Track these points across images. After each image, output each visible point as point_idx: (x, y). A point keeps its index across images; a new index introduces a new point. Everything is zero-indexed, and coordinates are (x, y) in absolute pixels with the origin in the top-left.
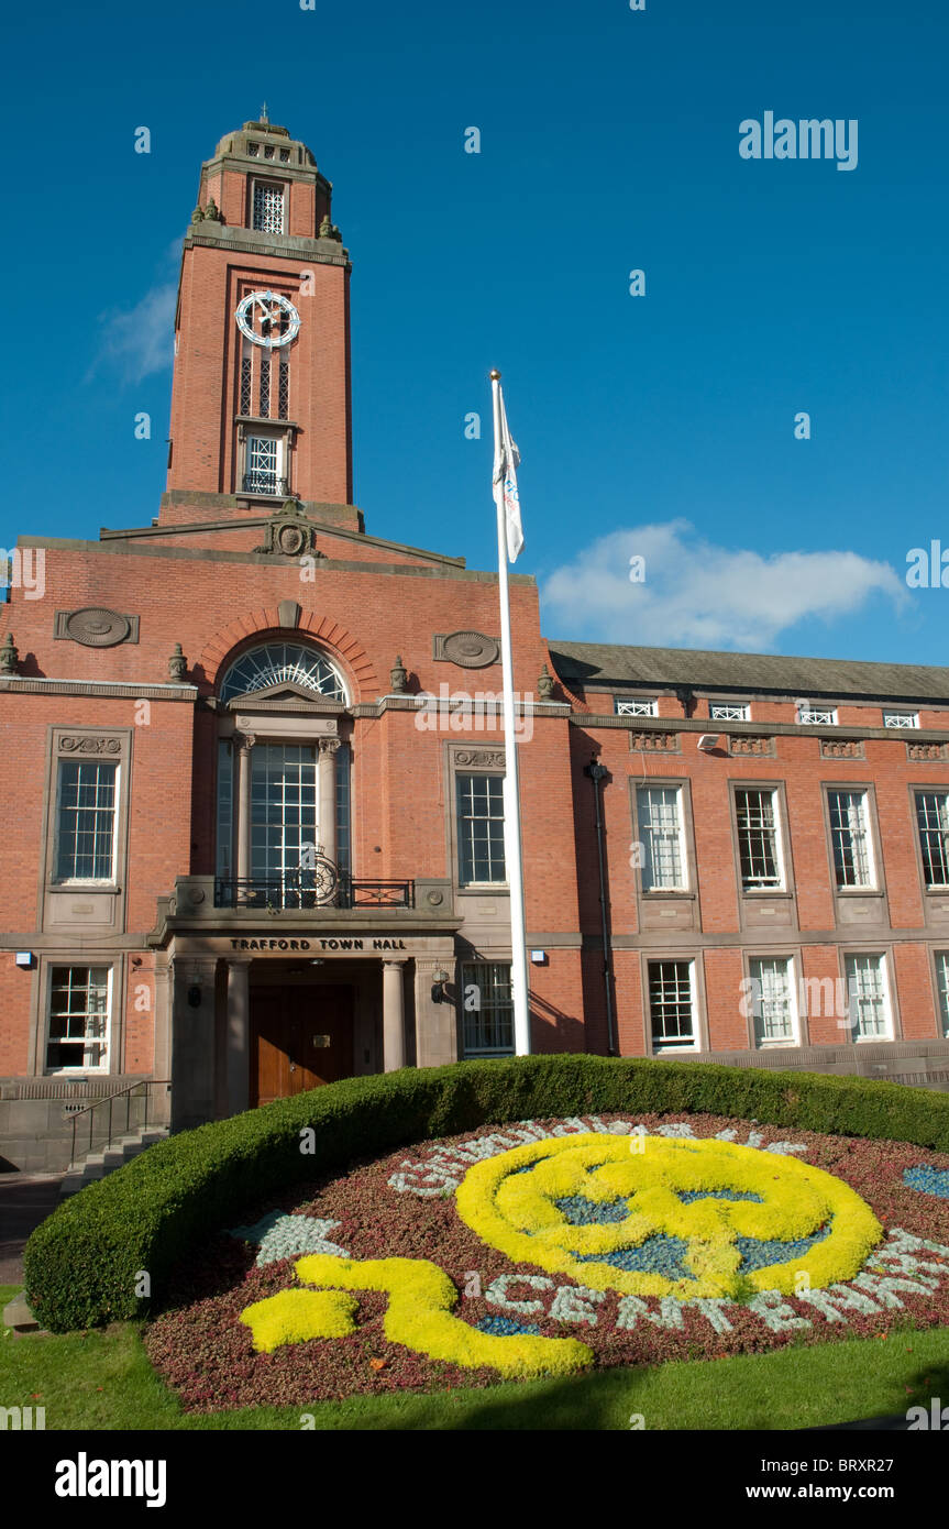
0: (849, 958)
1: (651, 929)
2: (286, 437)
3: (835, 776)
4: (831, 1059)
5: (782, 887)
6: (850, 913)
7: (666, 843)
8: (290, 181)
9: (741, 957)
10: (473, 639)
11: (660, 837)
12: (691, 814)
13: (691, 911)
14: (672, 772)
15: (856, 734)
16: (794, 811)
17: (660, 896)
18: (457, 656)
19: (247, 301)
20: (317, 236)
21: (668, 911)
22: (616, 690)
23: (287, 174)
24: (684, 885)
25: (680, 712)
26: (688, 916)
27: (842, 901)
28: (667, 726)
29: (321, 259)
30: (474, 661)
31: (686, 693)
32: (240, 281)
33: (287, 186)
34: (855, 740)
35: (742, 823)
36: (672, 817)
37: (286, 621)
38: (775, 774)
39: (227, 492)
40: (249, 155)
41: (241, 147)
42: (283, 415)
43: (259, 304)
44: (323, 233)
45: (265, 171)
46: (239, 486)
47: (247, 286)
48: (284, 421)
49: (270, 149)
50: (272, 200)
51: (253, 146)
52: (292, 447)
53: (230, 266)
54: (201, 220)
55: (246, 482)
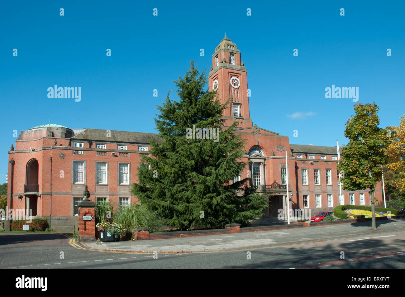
0: (328, 195)
1: (303, 190)
2: (239, 105)
3: (327, 167)
4: (325, 209)
5: (319, 184)
6: (328, 188)
7: (304, 178)
8: (235, 53)
9: (314, 194)
10: (281, 147)
11: (304, 177)
12: (308, 173)
13: (308, 188)
14: (306, 167)
15: (329, 161)
16: (321, 173)
17: (304, 186)
18: (279, 149)
19: (232, 78)
20: (241, 66)
21: (305, 188)
22: (297, 154)
23: (235, 52)
24: (307, 184)
25: (305, 157)
26: (308, 189)
27: (327, 186)
28: (303, 160)
29: (243, 71)
30: (281, 150)
31: (306, 154)
32: (230, 75)
33: (235, 54)
34: (330, 162)
35: (315, 175)
36: (306, 173)
37: (257, 144)
38: (319, 167)
39: (231, 116)
40: (228, 47)
41: (226, 45)
42: (238, 101)
43: (234, 79)
44: (242, 65)
45: (231, 51)
46: (233, 115)
47: (231, 76)
48: (239, 103)
49: (231, 46)
50: (232, 57)
51: (228, 45)
52: (240, 107)
53: (229, 72)
54: (222, 62)
55: (234, 114)
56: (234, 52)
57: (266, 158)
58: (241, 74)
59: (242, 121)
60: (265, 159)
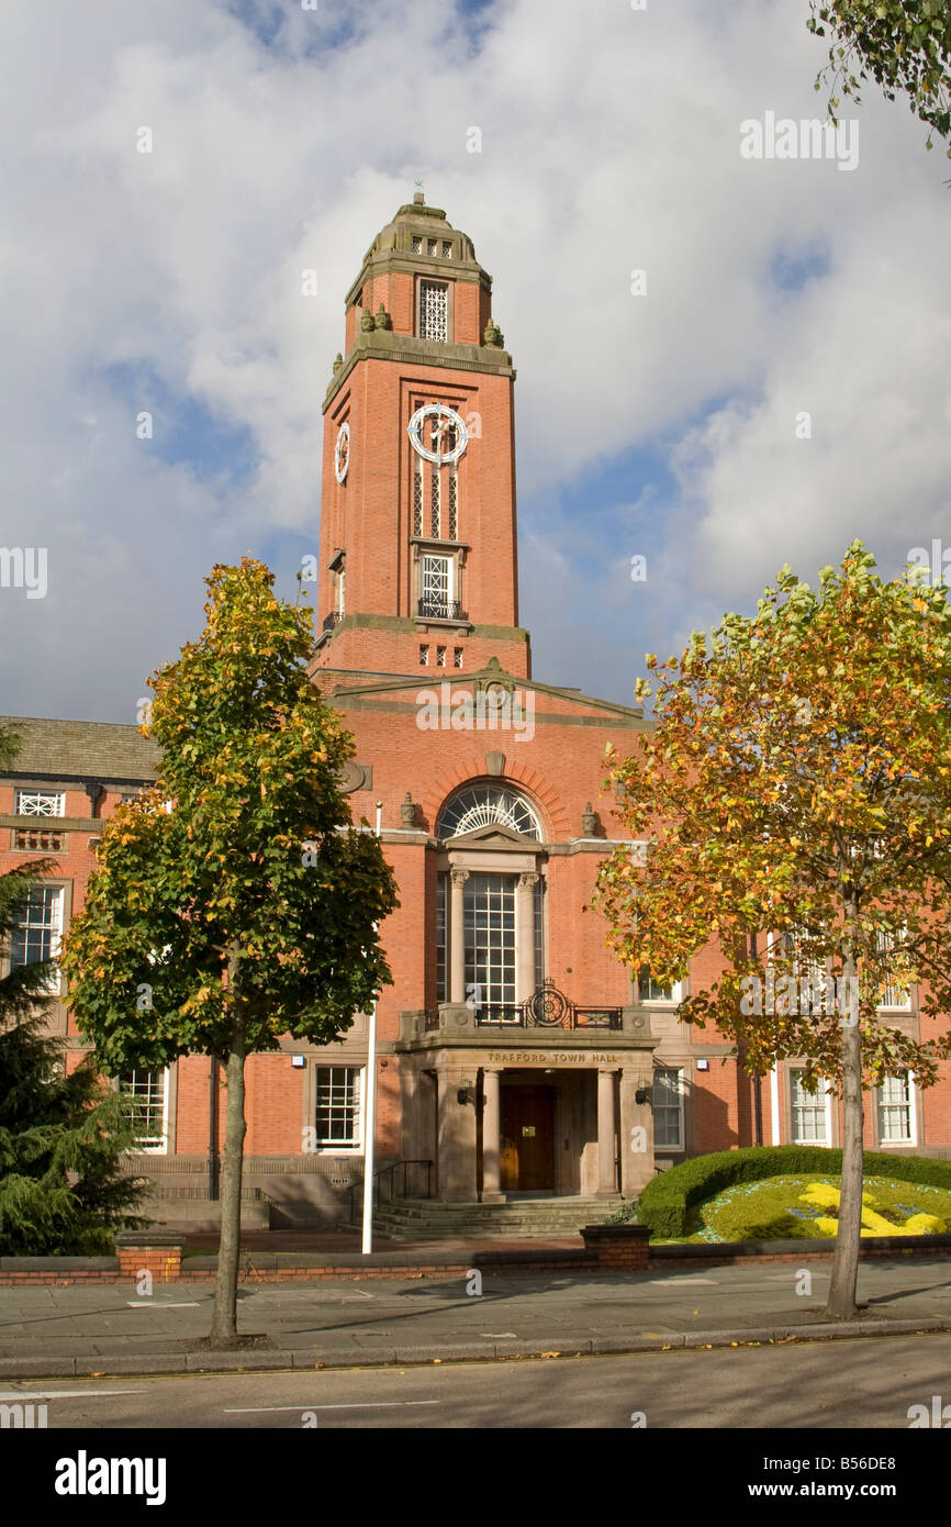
2: (456, 556)
8: (452, 280)
19: (421, 413)
20: (483, 341)
23: (452, 273)
29: (488, 370)
32: (412, 393)
33: (449, 284)
37: (493, 769)
39: (404, 614)
40: (414, 249)
41: (408, 240)
42: (452, 532)
43: (433, 417)
44: (487, 339)
45: (430, 270)
46: (415, 607)
47: (417, 398)
48: (457, 541)
49: (432, 242)
50: (433, 297)
51: (417, 240)
52: (462, 567)
53: (402, 379)
54: (373, 328)
55: (420, 602)
56: (444, 272)
57: (552, 850)
58: (476, 389)
59: (461, 642)
60: (542, 857)
